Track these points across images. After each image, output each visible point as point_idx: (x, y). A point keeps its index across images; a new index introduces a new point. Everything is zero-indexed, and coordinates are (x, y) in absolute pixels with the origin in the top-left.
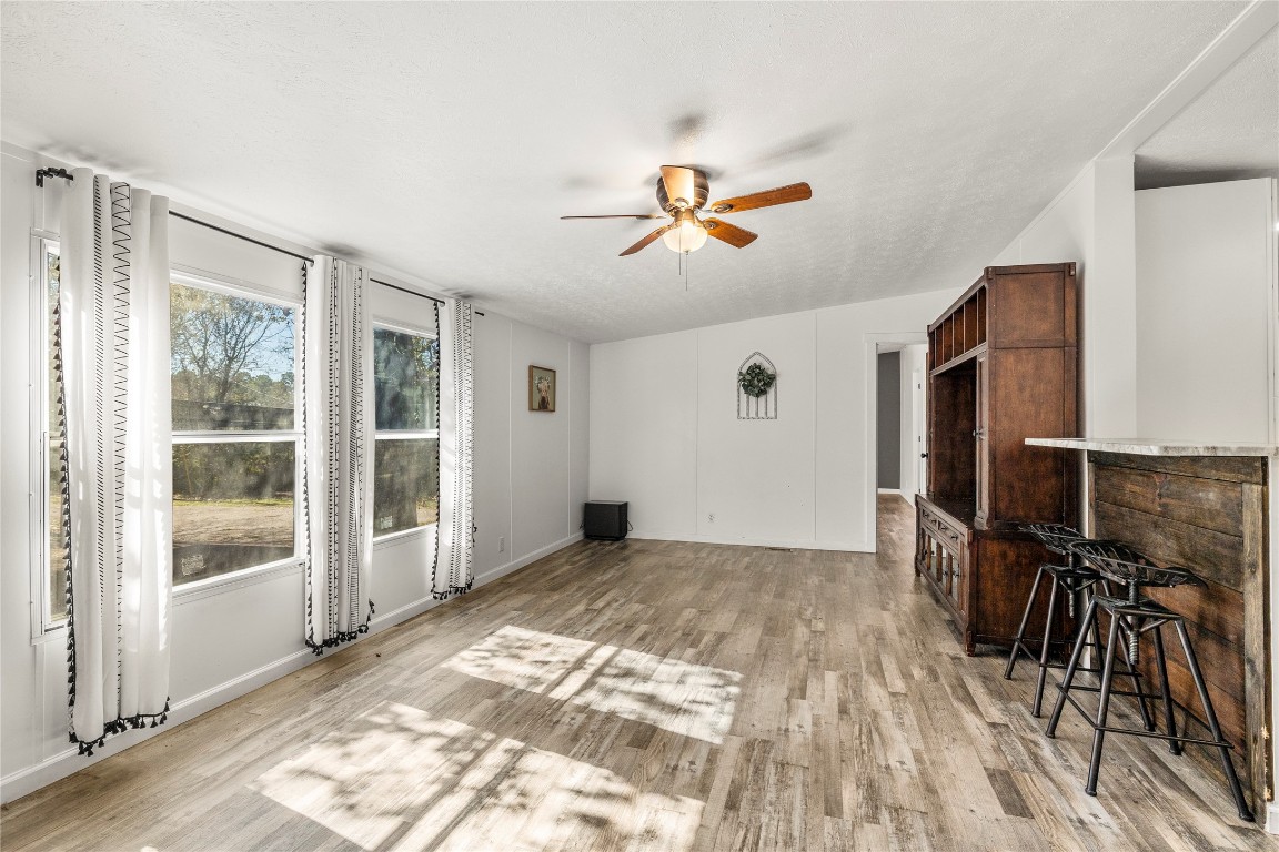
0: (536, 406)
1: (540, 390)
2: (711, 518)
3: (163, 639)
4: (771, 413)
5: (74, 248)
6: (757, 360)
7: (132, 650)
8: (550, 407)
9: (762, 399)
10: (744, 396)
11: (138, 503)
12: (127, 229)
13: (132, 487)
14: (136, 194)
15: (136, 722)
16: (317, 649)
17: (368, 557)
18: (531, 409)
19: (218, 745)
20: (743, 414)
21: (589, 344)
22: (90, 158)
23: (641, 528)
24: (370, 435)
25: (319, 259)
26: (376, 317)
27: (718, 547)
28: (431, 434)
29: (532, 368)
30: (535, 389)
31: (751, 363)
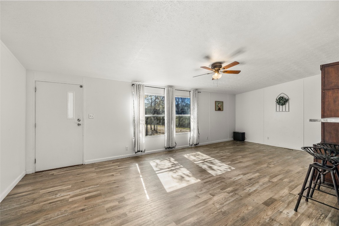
0: (217, 109)
1: (218, 106)
2: (268, 138)
3: (144, 142)
4: (287, 110)
5: (135, 93)
6: (282, 95)
7: (141, 142)
8: (222, 109)
9: (284, 106)
10: (278, 106)
11: (141, 124)
12: (140, 90)
13: (141, 122)
14: (141, 85)
15: (141, 151)
16: (166, 149)
17: (175, 136)
18: (216, 110)
19: (150, 157)
20: (278, 110)
21: (235, 95)
22: (136, 82)
23: (249, 139)
24: (175, 115)
25: (166, 88)
26: (176, 96)
27: (273, 147)
28: (189, 115)
29: (216, 102)
30: (217, 106)
31: (280, 96)
